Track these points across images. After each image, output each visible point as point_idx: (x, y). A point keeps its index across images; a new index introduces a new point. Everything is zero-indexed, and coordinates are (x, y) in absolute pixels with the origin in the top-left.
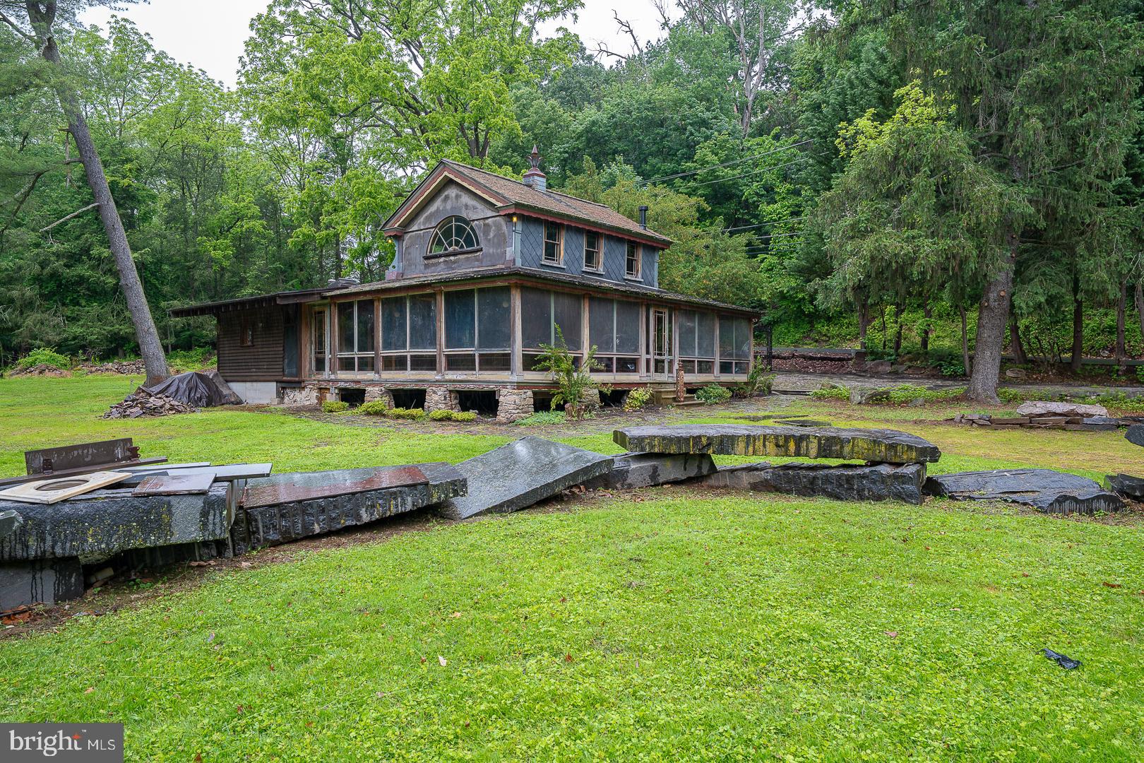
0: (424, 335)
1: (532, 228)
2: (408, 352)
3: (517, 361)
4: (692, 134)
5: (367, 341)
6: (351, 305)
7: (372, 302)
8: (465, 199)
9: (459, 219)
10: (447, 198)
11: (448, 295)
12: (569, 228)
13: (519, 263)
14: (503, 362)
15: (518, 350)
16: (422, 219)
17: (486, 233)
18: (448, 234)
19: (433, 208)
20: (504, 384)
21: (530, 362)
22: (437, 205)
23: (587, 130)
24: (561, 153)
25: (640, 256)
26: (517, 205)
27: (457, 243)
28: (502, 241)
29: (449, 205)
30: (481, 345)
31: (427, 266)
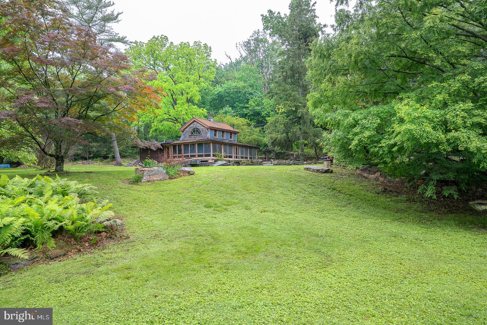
0: (193, 151)
1: (212, 131)
2: (189, 154)
3: (212, 155)
4: (248, 97)
5: (180, 152)
6: (176, 146)
7: (181, 145)
8: (198, 125)
9: (197, 128)
10: (194, 124)
11: (198, 144)
12: (218, 130)
13: (210, 138)
14: (209, 155)
15: (212, 153)
16: (188, 128)
17: (203, 132)
18: (194, 131)
19: (191, 126)
20: (209, 159)
21: (214, 156)
22: (192, 125)
23: (218, 94)
24: (210, 99)
25: (233, 135)
26: (210, 127)
27: (196, 133)
28: (206, 133)
29: (195, 126)
30: (205, 153)
31: (189, 138)
